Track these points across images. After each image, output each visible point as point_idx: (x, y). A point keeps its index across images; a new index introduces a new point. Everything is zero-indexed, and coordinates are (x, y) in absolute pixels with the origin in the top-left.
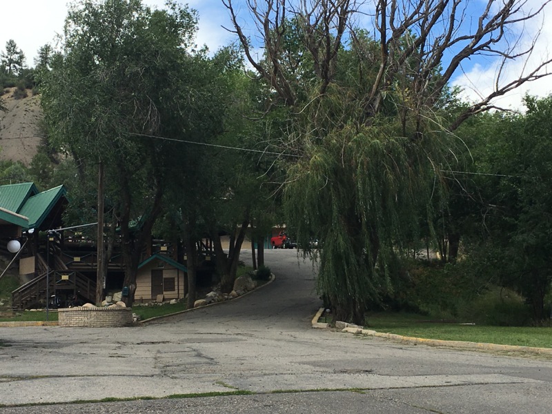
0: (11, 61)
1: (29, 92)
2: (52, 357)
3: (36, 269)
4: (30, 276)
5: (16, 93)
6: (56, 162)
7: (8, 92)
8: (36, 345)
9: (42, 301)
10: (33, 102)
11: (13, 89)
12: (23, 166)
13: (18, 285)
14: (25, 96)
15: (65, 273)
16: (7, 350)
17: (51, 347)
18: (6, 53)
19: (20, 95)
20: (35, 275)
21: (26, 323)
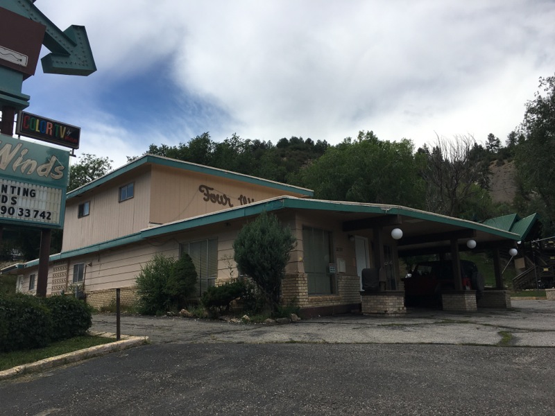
0: (492, 146)
1: (505, 161)
2: (549, 319)
3: (526, 265)
4: (522, 270)
5: (497, 163)
6: (528, 199)
7: (492, 163)
8: (536, 311)
9: (532, 284)
10: (510, 167)
11: (496, 161)
12: (508, 205)
13: (515, 275)
14: (504, 164)
15: (546, 267)
16: (518, 314)
17: (546, 313)
18: (488, 141)
19: (500, 163)
20: (526, 269)
21: (525, 298)
